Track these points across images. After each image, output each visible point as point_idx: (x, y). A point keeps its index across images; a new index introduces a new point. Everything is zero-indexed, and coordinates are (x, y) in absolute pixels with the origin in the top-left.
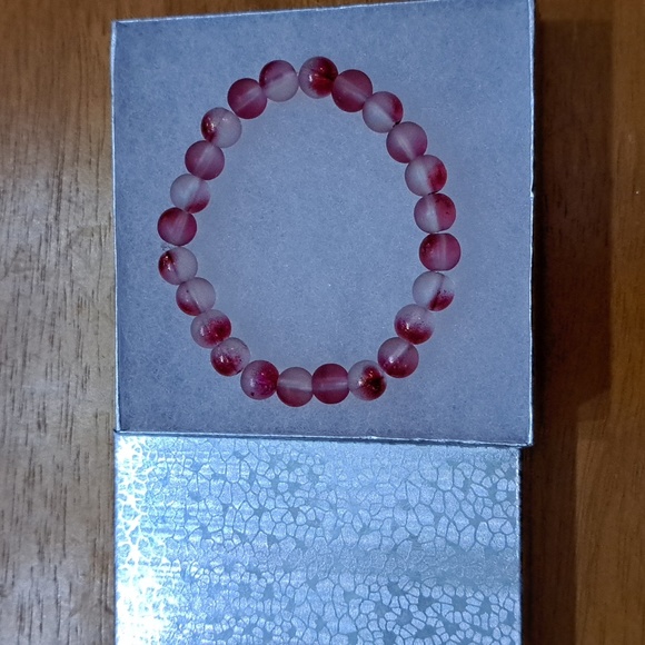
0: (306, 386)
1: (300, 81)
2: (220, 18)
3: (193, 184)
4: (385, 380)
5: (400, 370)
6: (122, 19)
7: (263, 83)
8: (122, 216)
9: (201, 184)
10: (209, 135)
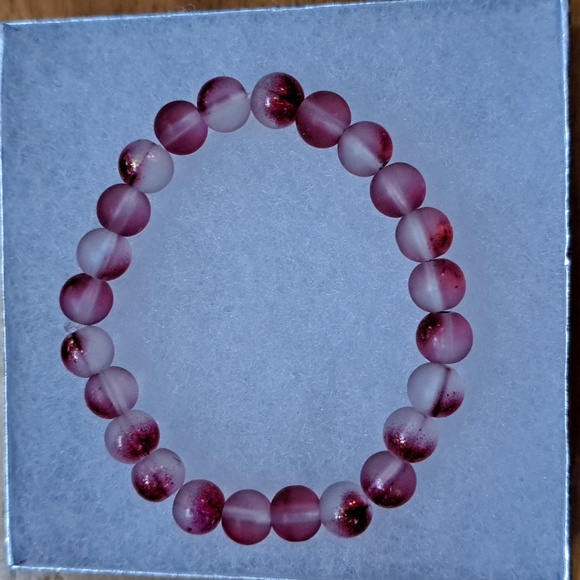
0: (262, 517)
1: (253, 106)
2: (142, 21)
3: (108, 243)
4: (370, 509)
5: (391, 498)
6: (12, 20)
7: (202, 107)
8: (12, 283)
9: (119, 241)
10: (130, 178)
